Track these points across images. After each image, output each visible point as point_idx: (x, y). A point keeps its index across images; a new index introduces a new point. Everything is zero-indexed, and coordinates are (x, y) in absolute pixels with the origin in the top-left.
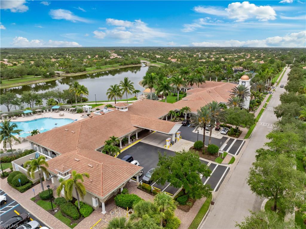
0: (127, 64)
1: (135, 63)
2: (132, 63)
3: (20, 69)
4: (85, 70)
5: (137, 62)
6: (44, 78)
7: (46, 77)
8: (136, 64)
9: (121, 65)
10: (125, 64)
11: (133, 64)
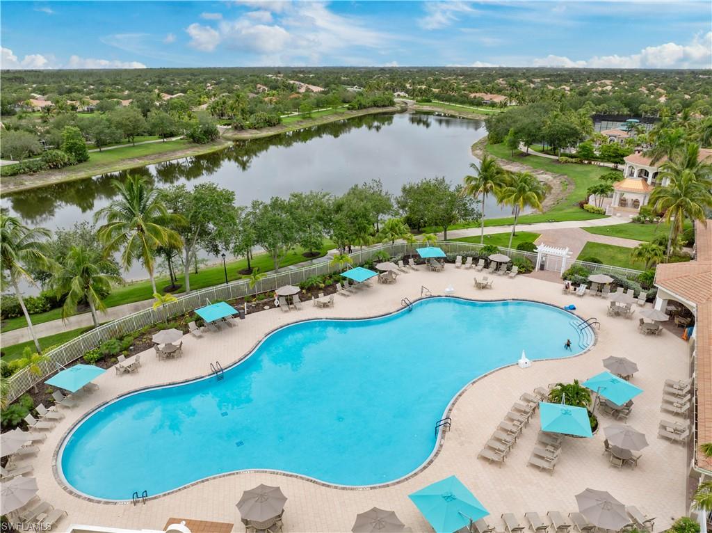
0: (365, 107)
1: (382, 104)
2: (375, 105)
3: (131, 119)
5: (388, 100)
6: (194, 144)
7: (195, 139)
8: (384, 106)
9: (352, 109)
10: (361, 107)
11: (378, 106)
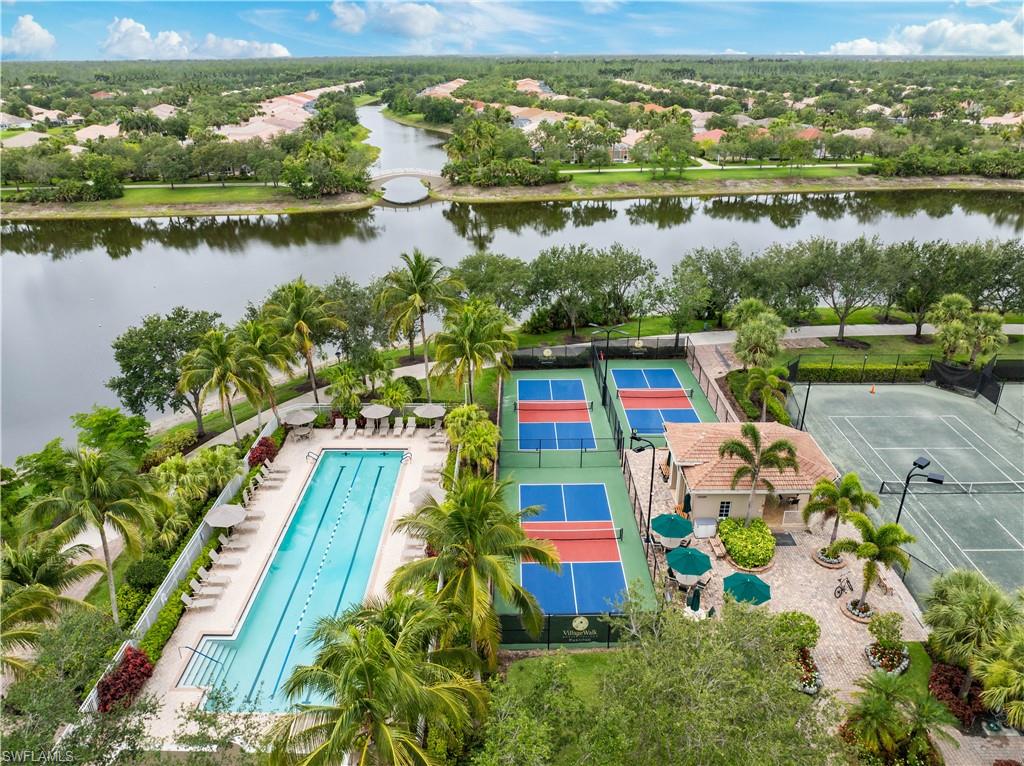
4: (553, 181)
